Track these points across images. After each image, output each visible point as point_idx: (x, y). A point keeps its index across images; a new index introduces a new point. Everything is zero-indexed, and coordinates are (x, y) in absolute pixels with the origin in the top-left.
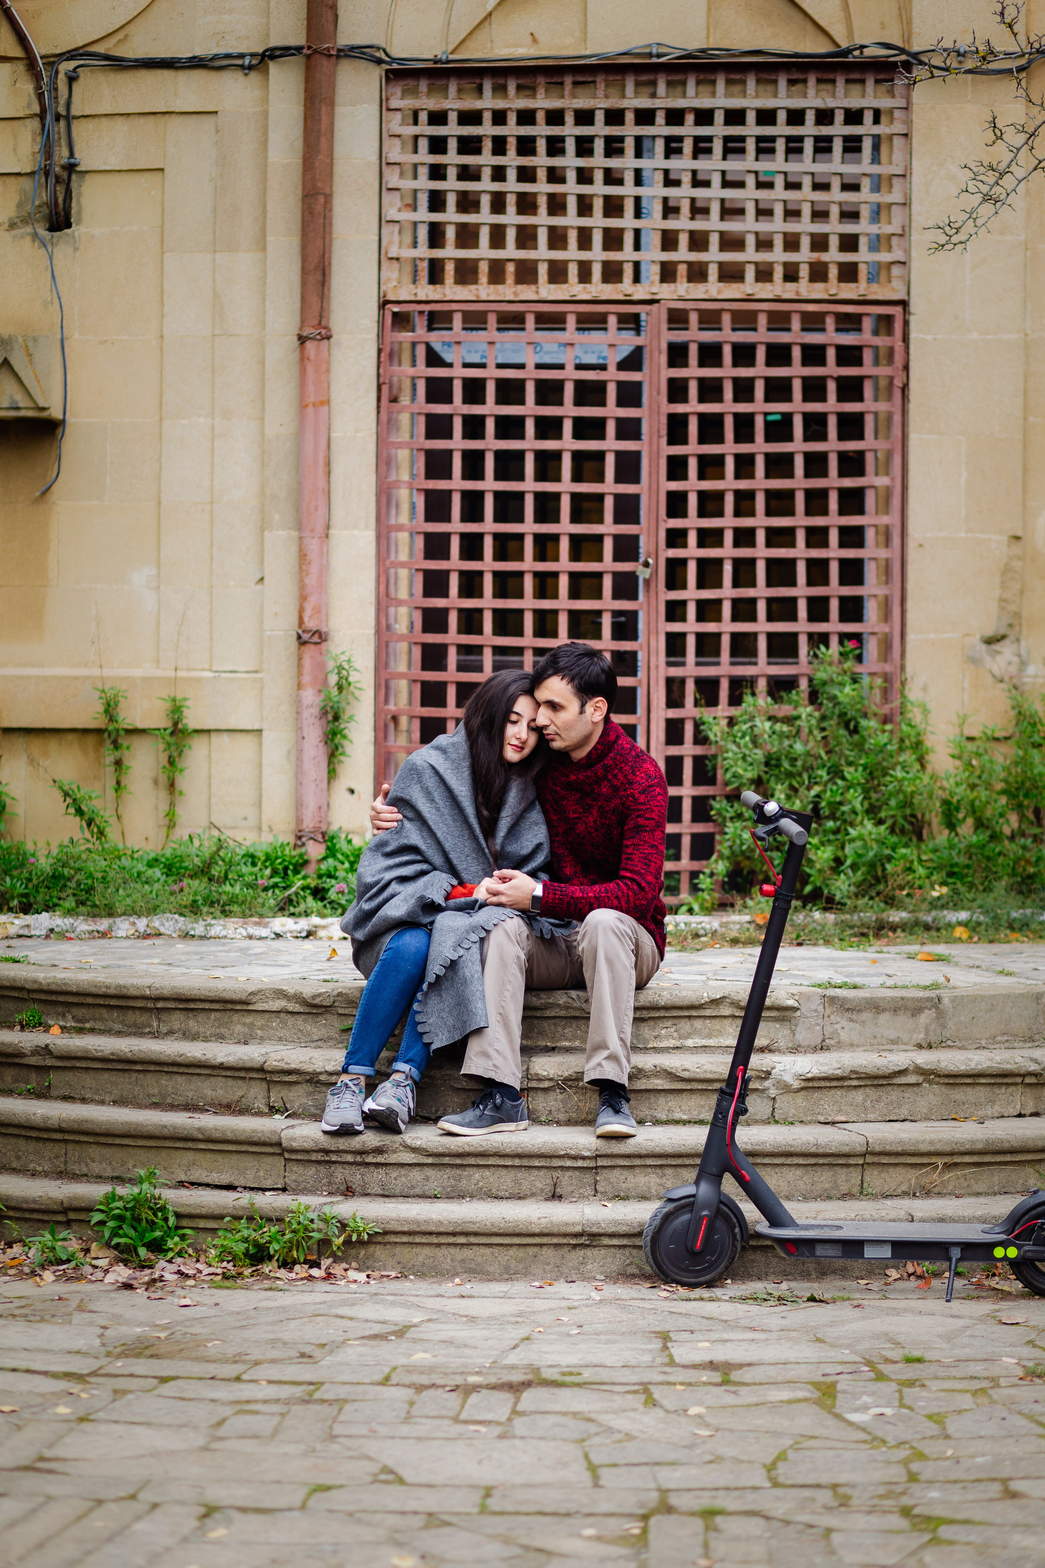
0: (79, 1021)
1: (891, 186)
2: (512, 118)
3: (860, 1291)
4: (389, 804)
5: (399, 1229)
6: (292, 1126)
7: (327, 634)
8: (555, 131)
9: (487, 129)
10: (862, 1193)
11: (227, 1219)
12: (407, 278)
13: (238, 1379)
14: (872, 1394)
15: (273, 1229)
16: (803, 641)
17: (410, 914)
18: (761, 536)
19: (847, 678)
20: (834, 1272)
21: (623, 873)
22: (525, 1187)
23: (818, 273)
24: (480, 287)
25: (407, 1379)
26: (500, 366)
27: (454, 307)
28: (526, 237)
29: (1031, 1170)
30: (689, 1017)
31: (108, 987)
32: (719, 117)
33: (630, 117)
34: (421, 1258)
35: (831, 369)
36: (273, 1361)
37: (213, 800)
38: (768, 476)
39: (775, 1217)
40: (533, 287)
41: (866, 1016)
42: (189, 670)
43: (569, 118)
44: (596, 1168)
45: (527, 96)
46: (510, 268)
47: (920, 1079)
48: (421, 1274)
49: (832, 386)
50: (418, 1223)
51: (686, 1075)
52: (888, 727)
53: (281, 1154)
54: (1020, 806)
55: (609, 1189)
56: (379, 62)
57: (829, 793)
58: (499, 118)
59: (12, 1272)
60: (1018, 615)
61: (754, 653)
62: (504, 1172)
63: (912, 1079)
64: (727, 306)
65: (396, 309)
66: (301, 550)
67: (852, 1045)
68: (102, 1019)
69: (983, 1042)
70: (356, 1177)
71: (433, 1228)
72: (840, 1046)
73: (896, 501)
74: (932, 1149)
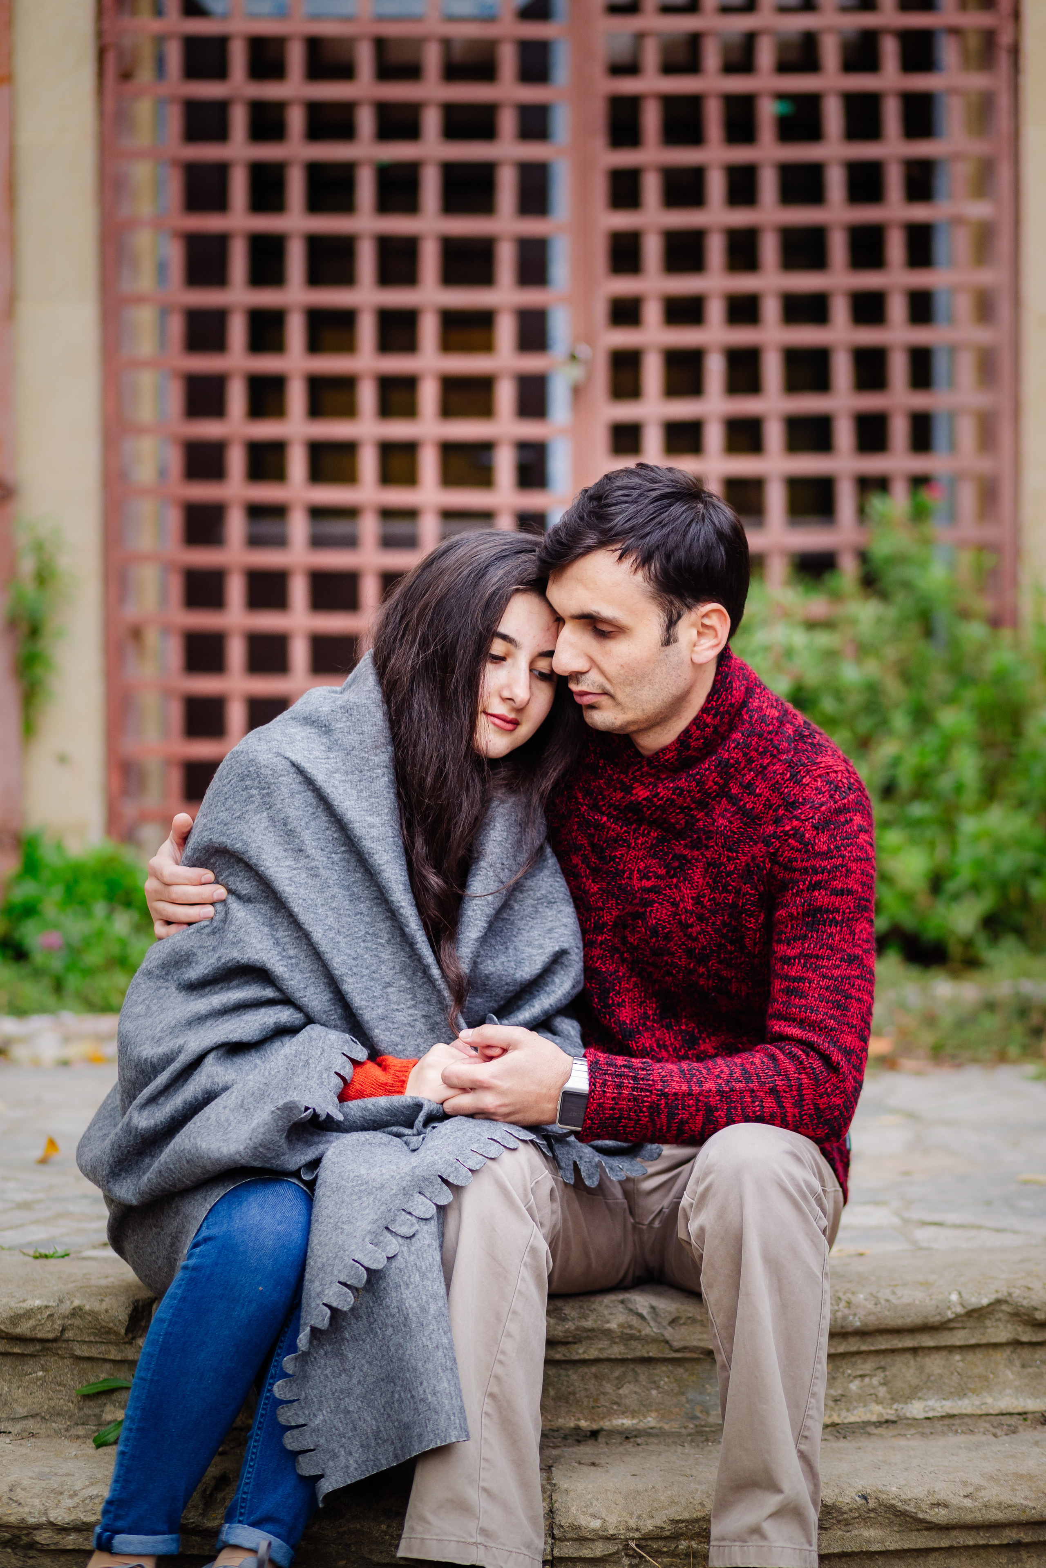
4: (194, 863)
7: (13, 485)
16: (844, 490)
17: (262, 1148)
18: (771, 308)
21: (778, 1027)
26: (311, 15)
30: (914, 1351)
35: (889, 16)
38: (782, 202)
49: (889, 46)
51: (940, 1516)
52: (1004, 634)
57: (910, 755)
61: (763, 509)
73: (1002, 244)
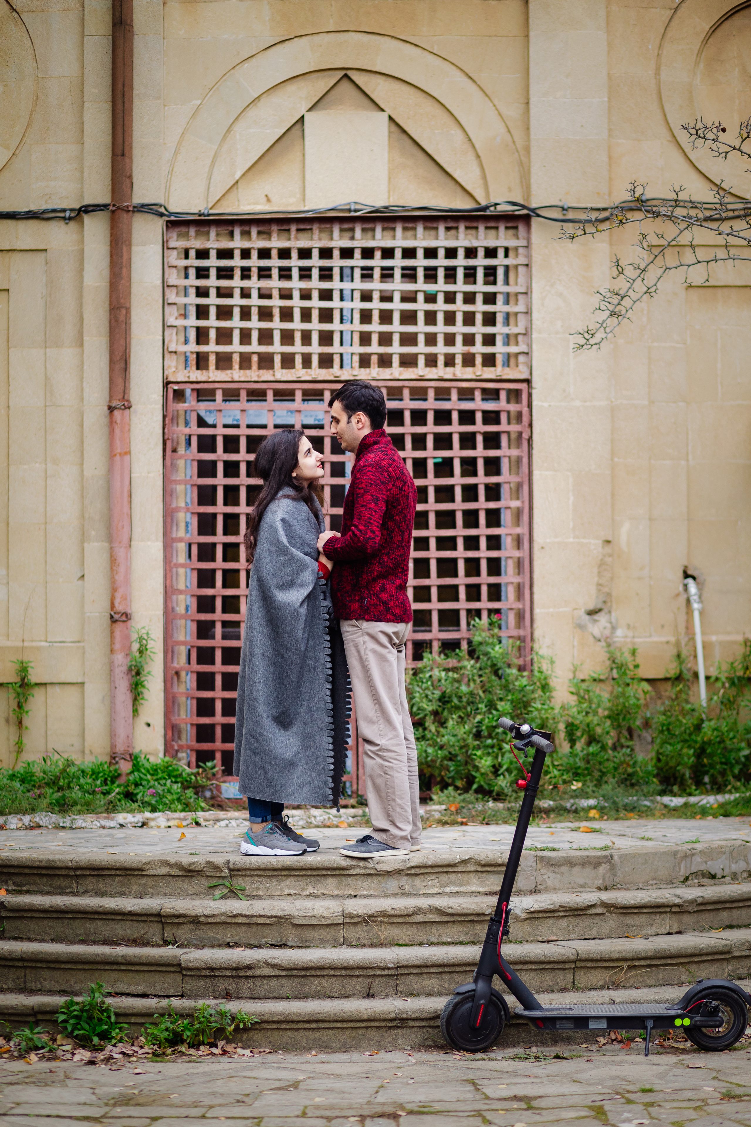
0: (18, 885)
1: (517, 300)
2: (254, 254)
3: (584, 1051)
5: (271, 1019)
6: (186, 953)
7: (130, 614)
8: (285, 263)
9: (237, 262)
10: (574, 988)
11: (156, 1015)
12: (182, 366)
13: (204, 1117)
14: (629, 1112)
15: (185, 1022)
16: (463, 615)
18: (433, 543)
19: (496, 640)
20: (563, 1040)
22: (349, 989)
23: (469, 360)
24: (234, 372)
25: (319, 1113)
26: (249, 426)
27: (217, 385)
28: (266, 337)
29: (683, 969)
30: (447, 872)
31: (40, 861)
32: (398, 253)
33: (336, 253)
34: (285, 1039)
35: (479, 427)
36: (220, 1105)
37: (49, 733)
38: (437, 501)
39: (528, 1003)
40: (271, 372)
41: (564, 869)
42: (32, 641)
43: (294, 254)
44: (397, 975)
45: (264, 239)
46: (255, 358)
47: (604, 910)
48: (287, 1050)
49: (480, 439)
50: (284, 1015)
51: (450, 911)
52: (525, 674)
53: (180, 972)
54: (619, 726)
55: (406, 989)
56: (161, 215)
57: (487, 720)
58: (246, 254)
59: (6, 1056)
60: (609, 595)
61: (429, 624)
62: (334, 980)
63: (599, 910)
64: (407, 384)
65: (176, 387)
66: (111, 556)
67: (555, 889)
68: (35, 884)
69: (641, 885)
70: (232, 986)
71: (294, 1018)
72: (547, 890)
73: (525, 517)
74: (620, 956)
